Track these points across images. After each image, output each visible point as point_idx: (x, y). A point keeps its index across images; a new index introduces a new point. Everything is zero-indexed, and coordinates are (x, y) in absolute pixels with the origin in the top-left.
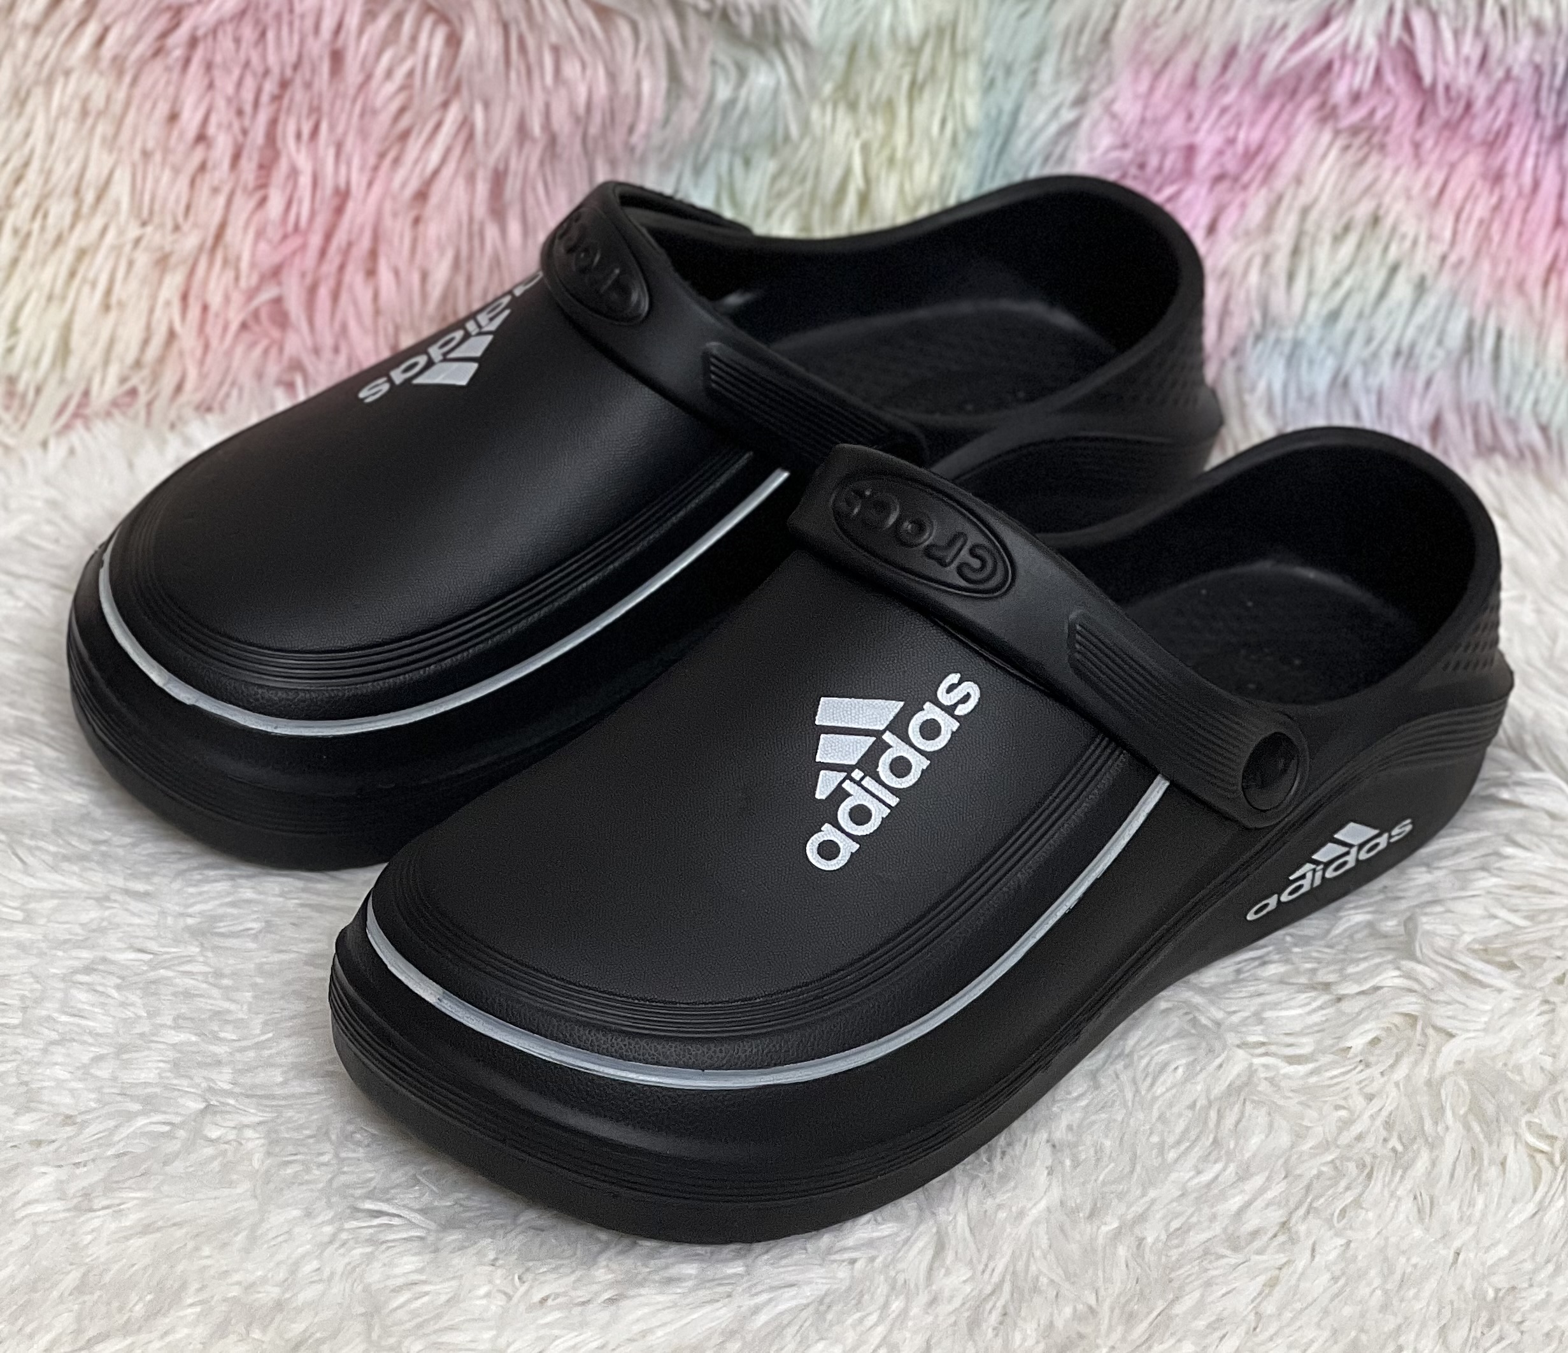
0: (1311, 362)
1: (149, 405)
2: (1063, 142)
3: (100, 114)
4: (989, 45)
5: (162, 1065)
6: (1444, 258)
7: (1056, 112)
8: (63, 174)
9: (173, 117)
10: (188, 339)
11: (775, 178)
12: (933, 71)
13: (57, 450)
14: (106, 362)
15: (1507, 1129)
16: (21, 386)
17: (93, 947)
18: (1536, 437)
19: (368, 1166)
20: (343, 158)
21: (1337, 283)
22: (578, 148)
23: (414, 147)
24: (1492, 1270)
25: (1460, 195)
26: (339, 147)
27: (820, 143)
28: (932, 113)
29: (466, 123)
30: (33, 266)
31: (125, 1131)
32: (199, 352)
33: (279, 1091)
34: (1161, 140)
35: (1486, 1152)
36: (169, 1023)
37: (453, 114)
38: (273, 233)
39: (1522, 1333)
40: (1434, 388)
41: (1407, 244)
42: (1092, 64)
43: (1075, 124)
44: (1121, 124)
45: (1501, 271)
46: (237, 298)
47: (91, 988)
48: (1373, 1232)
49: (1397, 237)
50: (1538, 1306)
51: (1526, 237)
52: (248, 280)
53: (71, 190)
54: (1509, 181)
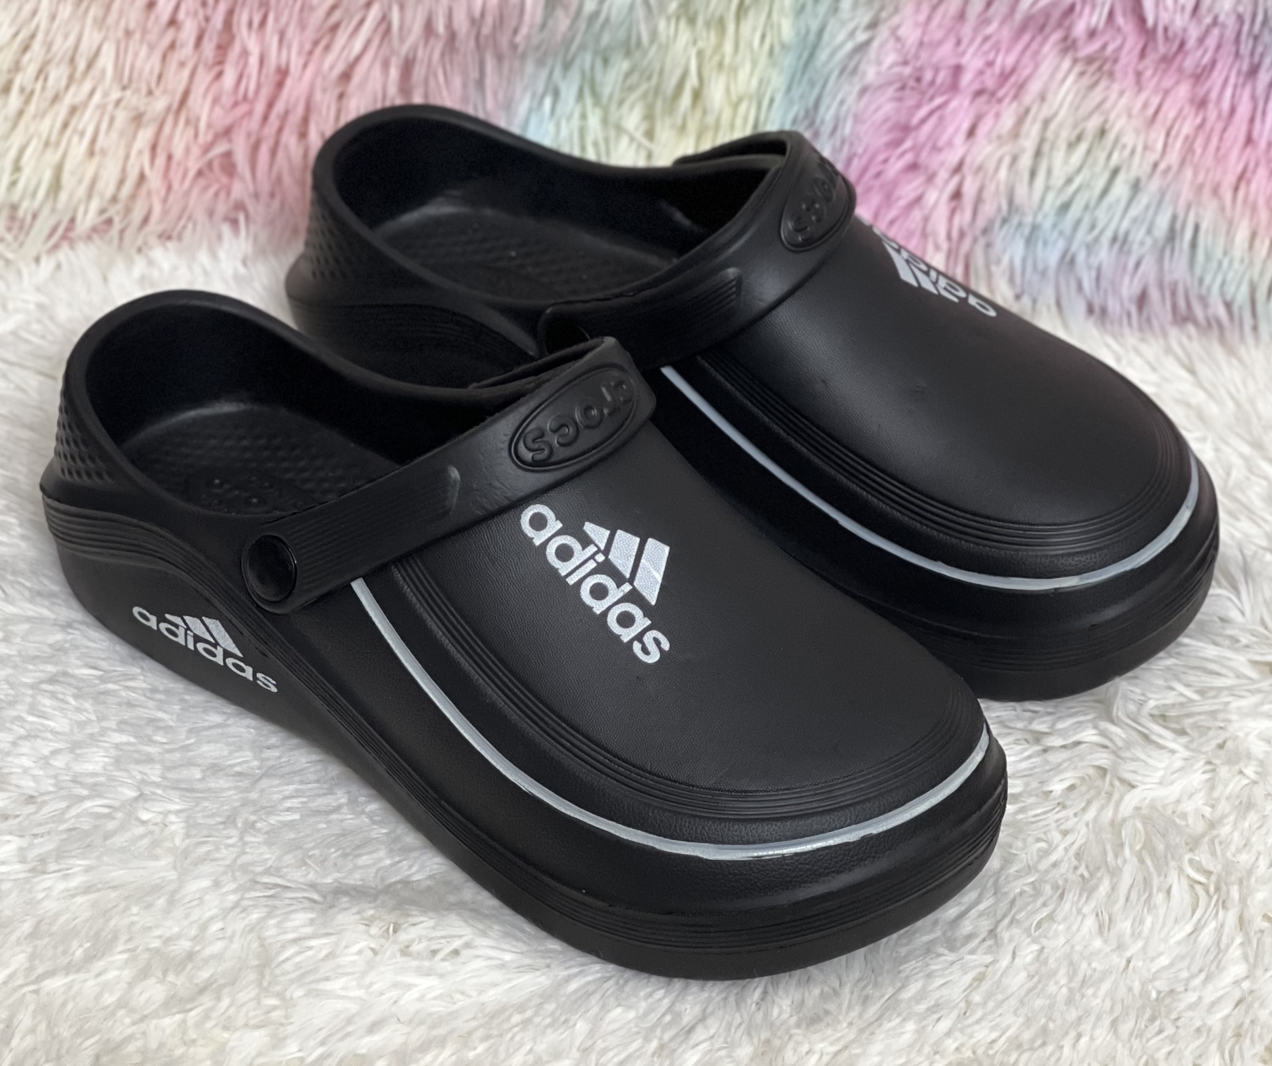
0: (1045, 243)
1: (122, 232)
2: (857, 58)
5: (106, 760)
6: (1155, 165)
7: (852, 34)
8: (62, 46)
9: (151, 5)
10: (155, 181)
11: (627, 75)
13: (47, 265)
14: (89, 196)
15: (1173, 864)
16: (21, 213)
17: (56, 664)
18: (1221, 312)
19: (264, 849)
20: (285, 43)
21: (1069, 181)
22: (472, 44)
23: (341, 37)
24: (1155, 977)
25: (1172, 114)
26: (282, 35)
27: (665, 49)
28: (754, 29)
29: (385, 18)
30: (34, 117)
31: (74, 812)
32: (163, 193)
33: (199, 786)
34: (935, 59)
35: (1156, 882)
36: (114, 727)
37: (374, 13)
38: (226, 100)
39: (1177, 1028)
40: (1142, 268)
41: (1127, 152)
43: (867, 43)
44: (903, 46)
45: (1201, 178)
46: (196, 151)
47: (53, 695)
48: (1062, 940)
49: (1119, 147)
50: (1192, 1007)
51: (1222, 151)
52: (205, 137)
53: (67, 58)
54: (1211, 106)
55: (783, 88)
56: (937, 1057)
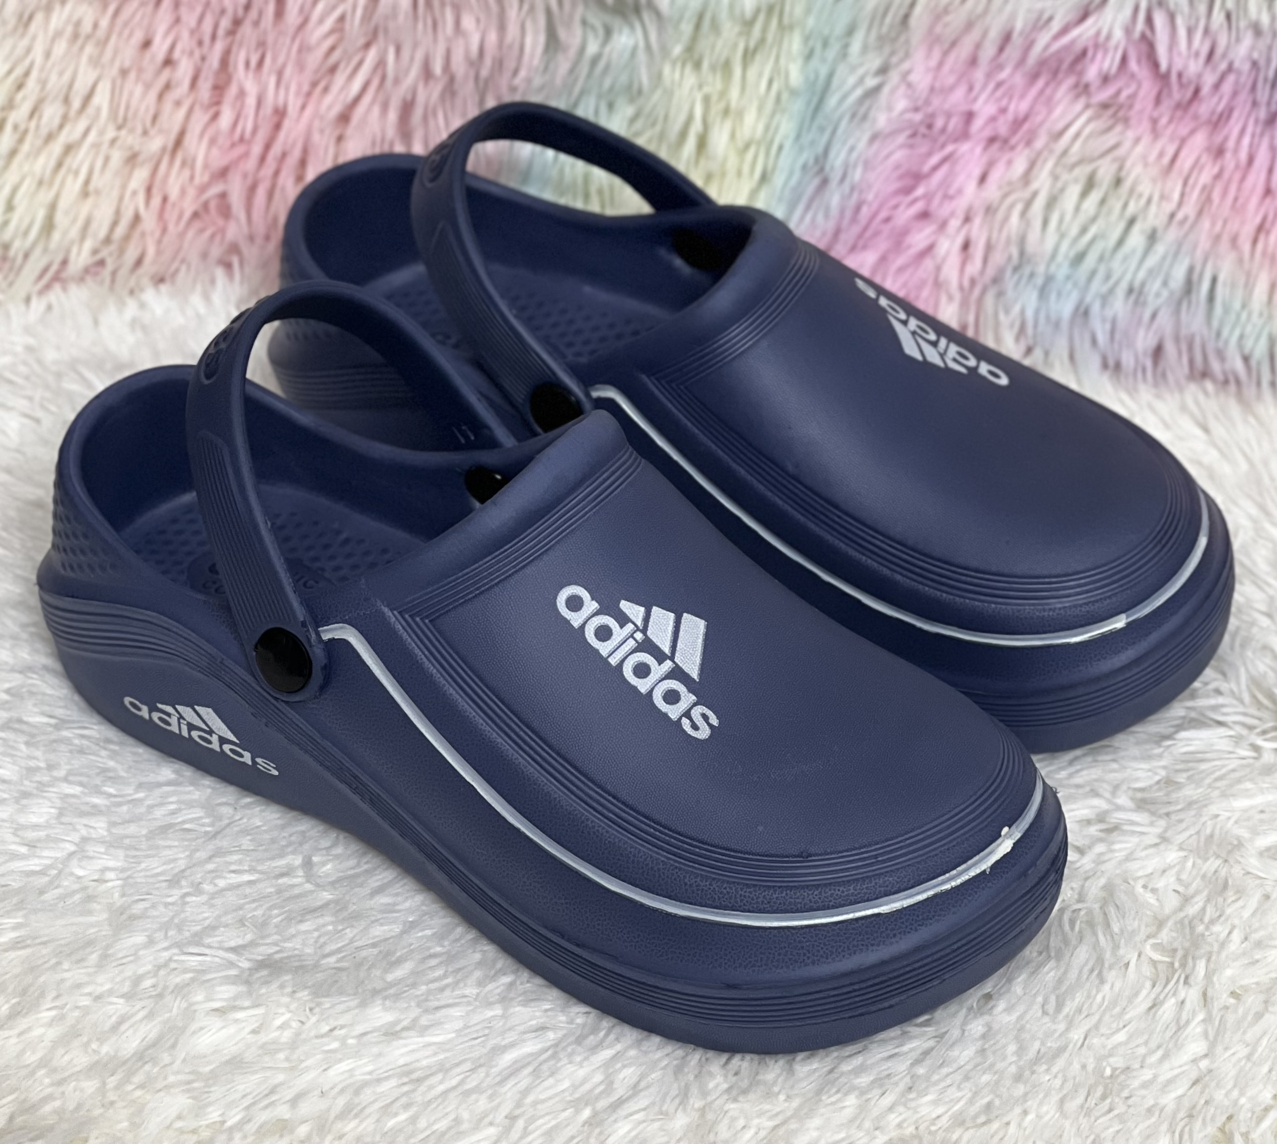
0: (1059, 294)
1: (114, 273)
2: (867, 103)
3: (88, 37)
4: (811, 22)
6: (1172, 216)
7: (861, 80)
8: (55, 83)
9: (147, 44)
10: (149, 222)
11: (632, 119)
12: (762, 41)
13: (38, 306)
14: (83, 236)
16: (12, 253)
18: (1239, 365)
20: (283, 84)
21: (1084, 230)
22: (471, 84)
23: (340, 78)
24: (1110, 1054)
25: (1189, 163)
26: (280, 74)
27: (669, 94)
28: (760, 75)
29: (381, 64)
30: (28, 156)
32: (157, 234)
34: (947, 106)
36: (64, 778)
37: (372, 56)
38: (223, 141)
39: (1128, 1107)
40: (1158, 320)
41: (1143, 201)
42: (894, 40)
43: (877, 89)
44: (914, 91)
45: (1218, 227)
46: (191, 192)
49: (1135, 196)
50: (1145, 1085)
51: (1240, 201)
52: (201, 177)
53: (61, 97)
54: (1228, 155)
55: (792, 136)
56: (877, 1133)
